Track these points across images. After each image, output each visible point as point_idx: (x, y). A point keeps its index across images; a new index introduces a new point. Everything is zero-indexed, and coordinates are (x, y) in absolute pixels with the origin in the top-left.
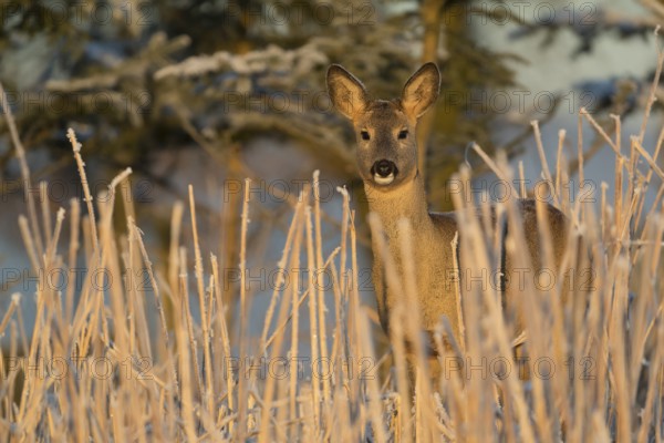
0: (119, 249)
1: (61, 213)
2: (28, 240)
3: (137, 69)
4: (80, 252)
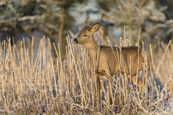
1: (2, 43)
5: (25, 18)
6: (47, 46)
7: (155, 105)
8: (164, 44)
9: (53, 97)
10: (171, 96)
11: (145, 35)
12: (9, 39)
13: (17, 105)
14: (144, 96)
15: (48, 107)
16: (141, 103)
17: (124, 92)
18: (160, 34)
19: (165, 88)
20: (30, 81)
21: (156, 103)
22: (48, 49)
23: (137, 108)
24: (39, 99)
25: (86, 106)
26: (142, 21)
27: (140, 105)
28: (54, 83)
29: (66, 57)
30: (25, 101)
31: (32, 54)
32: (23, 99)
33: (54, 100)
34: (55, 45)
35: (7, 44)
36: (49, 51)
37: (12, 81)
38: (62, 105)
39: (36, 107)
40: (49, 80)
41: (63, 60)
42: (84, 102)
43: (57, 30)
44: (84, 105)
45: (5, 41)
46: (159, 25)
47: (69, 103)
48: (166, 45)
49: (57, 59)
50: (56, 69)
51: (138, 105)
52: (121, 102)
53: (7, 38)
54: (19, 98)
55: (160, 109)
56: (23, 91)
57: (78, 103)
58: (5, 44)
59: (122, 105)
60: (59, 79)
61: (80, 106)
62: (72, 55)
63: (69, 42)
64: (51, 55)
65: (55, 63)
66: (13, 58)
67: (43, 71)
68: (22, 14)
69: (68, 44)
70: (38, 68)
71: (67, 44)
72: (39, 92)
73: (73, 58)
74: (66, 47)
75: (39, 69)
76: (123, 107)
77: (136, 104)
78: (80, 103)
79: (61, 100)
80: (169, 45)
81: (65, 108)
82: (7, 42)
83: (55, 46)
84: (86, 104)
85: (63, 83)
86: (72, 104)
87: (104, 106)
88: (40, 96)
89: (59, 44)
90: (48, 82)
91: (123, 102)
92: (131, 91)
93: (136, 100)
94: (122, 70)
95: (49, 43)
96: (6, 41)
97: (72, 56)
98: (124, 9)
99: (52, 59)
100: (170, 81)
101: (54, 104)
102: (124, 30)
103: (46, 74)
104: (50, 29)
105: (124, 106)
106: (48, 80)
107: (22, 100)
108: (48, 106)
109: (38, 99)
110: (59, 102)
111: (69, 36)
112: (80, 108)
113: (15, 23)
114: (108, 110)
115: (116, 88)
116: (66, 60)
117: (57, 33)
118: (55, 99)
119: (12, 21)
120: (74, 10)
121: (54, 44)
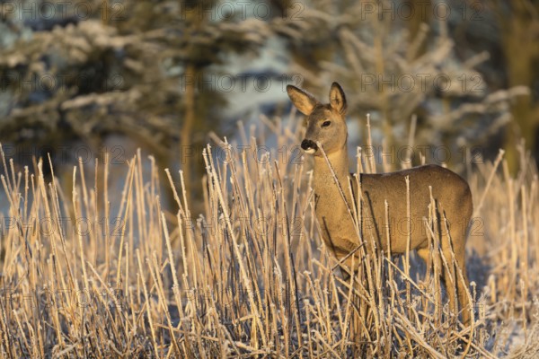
0: (48, 188)
2: (5, 186)
3: (53, 103)
4: (30, 190)
5: (81, 101)
6: (147, 177)
7: (464, 339)
8: (485, 160)
9: (170, 325)
10: (508, 310)
11: (429, 136)
12: (38, 162)
13: (66, 350)
14: (431, 312)
15: (157, 354)
16: (422, 332)
17: (372, 303)
18: (470, 132)
19: (491, 287)
20: (102, 281)
21: (465, 330)
22: (150, 188)
23: (411, 348)
24: (129, 330)
25: (265, 346)
26: (420, 98)
27: (420, 338)
28: (172, 282)
29: (204, 207)
30: (89, 338)
31: (107, 202)
32: (85, 334)
33: (174, 332)
34: (171, 174)
35: (32, 175)
36: (153, 194)
37: (51, 283)
38: (197, 346)
39: (122, 355)
40: (156, 275)
41: (194, 217)
42: (261, 337)
43: (173, 131)
44: (260, 343)
45: (26, 167)
46: (468, 108)
47: (217, 340)
48: (489, 163)
49: (179, 216)
50: (177, 243)
51: (416, 339)
52: (366, 332)
53: (34, 159)
54: (74, 332)
55: (478, 348)
56: (84, 311)
57: (244, 340)
58: (27, 176)
59: (370, 340)
60: (186, 272)
61: (248, 348)
62: (222, 202)
63: (210, 164)
64: (159, 205)
65: (172, 226)
66: (52, 215)
67: (140, 252)
68: (74, 90)
69: (209, 172)
70: (124, 243)
71: (204, 172)
72: (130, 313)
73: (225, 211)
74: (204, 180)
75: (127, 244)
76: (371, 346)
77: (410, 335)
78: (249, 338)
79: (193, 332)
80: (497, 163)
81: (207, 355)
82: (32, 170)
83: (170, 177)
84: (264, 341)
85: (198, 284)
86: (227, 342)
87: (319, 346)
88: (131, 321)
89: (181, 172)
90: (155, 280)
91: (370, 333)
92: (393, 299)
93: (410, 325)
94: (365, 241)
95: (154, 169)
96: (29, 169)
97: (219, 204)
98: (365, 64)
99: (163, 215)
100: (504, 268)
101: (174, 346)
102: (368, 125)
103: (147, 259)
104: (155, 130)
105: (375, 342)
106: (153, 274)
107: (82, 335)
108: (156, 349)
109: (126, 332)
110: (187, 337)
111: (209, 147)
112: (249, 352)
113: (56, 116)
114: (328, 355)
115: (350, 293)
116: (205, 215)
117: (177, 139)
118: (175, 329)
119: (46, 112)
120: (221, 74)
121: (168, 173)
